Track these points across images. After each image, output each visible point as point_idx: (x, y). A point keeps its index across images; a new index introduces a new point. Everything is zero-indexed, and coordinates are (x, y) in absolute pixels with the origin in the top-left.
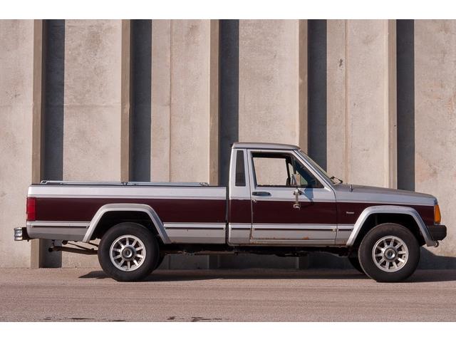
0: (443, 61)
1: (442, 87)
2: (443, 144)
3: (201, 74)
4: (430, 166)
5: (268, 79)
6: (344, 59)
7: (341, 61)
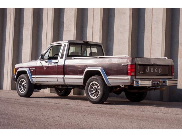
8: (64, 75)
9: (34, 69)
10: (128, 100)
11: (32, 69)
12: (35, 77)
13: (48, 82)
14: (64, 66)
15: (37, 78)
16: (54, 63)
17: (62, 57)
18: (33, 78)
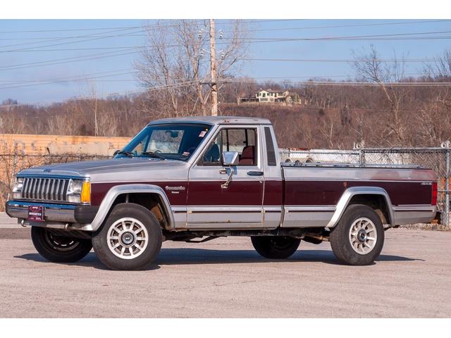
8: (283, 203)
9: (181, 188)
12: (186, 212)
13: (229, 222)
14: (284, 181)
15: (193, 212)
16: (251, 174)
17: (272, 160)
18: (176, 212)
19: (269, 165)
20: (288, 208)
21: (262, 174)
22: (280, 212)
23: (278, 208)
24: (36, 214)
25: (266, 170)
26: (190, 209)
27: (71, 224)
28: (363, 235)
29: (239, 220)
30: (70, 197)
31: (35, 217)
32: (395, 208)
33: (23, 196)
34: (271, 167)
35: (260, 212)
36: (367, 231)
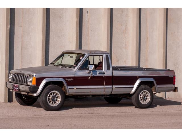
0: (122, 14)
1: (121, 25)
2: (121, 49)
3: (35, 13)
4: (117, 57)
5: (61, 17)
6: (88, 11)
7: (88, 12)
8: (112, 85)
9: (72, 79)
10: (107, 103)
11: (69, 80)
12: (74, 88)
13: (91, 92)
14: (113, 76)
15: (76, 88)
16: (100, 73)
17: (108, 68)
18: (70, 88)
19: (107, 70)
20: (114, 87)
21: (104, 73)
22: (111, 88)
23: (111, 87)
24: (16, 88)
25: (106, 72)
26: (75, 87)
27: (28, 93)
28: (145, 97)
29: (95, 91)
30: (28, 82)
31: (16, 89)
32: (158, 86)
33: (12, 81)
34: (108, 71)
35: (103, 88)
36: (146, 95)
